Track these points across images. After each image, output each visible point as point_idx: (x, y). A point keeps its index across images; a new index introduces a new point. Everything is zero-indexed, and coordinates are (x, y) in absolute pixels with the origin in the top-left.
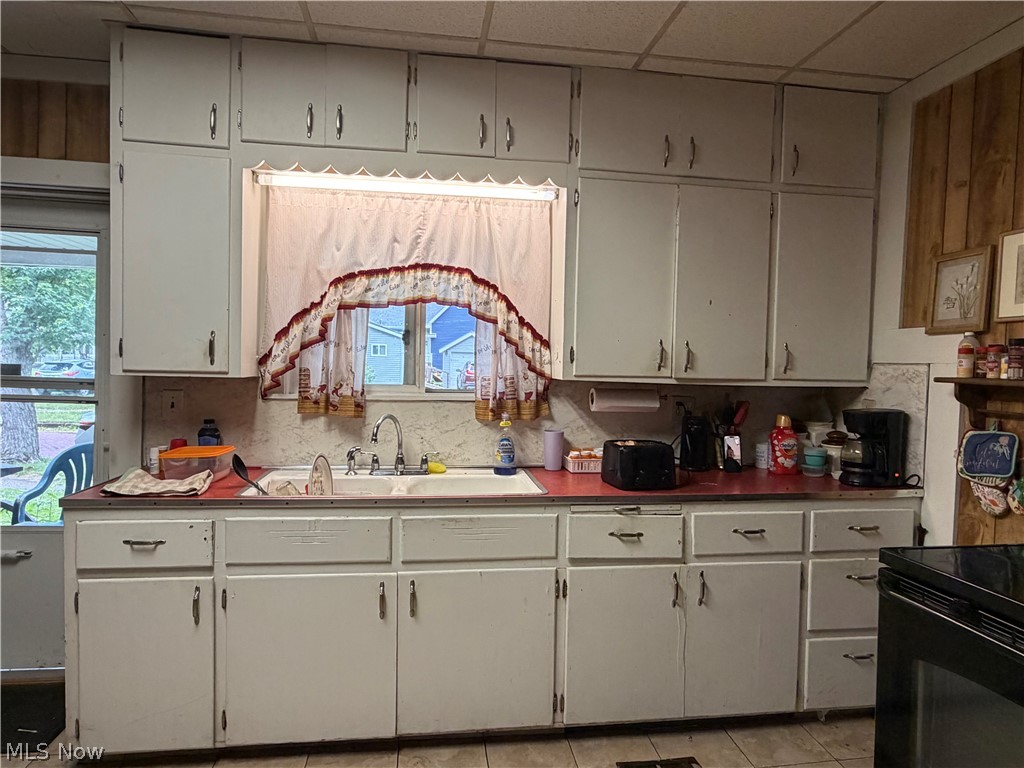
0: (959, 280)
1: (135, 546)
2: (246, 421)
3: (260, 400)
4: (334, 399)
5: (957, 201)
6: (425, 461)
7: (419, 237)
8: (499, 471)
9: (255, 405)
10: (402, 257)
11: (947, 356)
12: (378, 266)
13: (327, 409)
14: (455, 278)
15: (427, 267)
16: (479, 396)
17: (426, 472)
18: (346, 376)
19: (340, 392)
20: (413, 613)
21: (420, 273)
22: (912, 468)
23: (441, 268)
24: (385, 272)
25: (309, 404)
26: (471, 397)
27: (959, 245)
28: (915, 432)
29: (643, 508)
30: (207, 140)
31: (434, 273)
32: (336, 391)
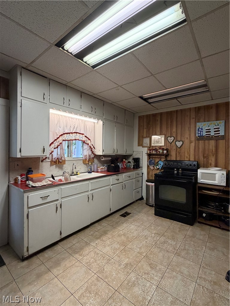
0: (146, 141)
1: (43, 198)
2: (37, 167)
3: (41, 162)
4: (60, 161)
5: (145, 130)
6: (77, 172)
7: (75, 127)
8: (89, 173)
9: (39, 163)
10: (72, 131)
11: (145, 150)
12: (68, 132)
13: (59, 163)
14: (81, 135)
15: (77, 133)
16: (84, 159)
17: (77, 175)
18: (62, 156)
19: (62, 159)
20: (92, 200)
21: (75, 134)
22: (140, 165)
23: (79, 133)
24: (69, 133)
25: (53, 162)
26: (82, 159)
27: (146, 136)
28: (141, 160)
29: (119, 175)
30: (42, 100)
31: (78, 134)
32: (61, 159)
